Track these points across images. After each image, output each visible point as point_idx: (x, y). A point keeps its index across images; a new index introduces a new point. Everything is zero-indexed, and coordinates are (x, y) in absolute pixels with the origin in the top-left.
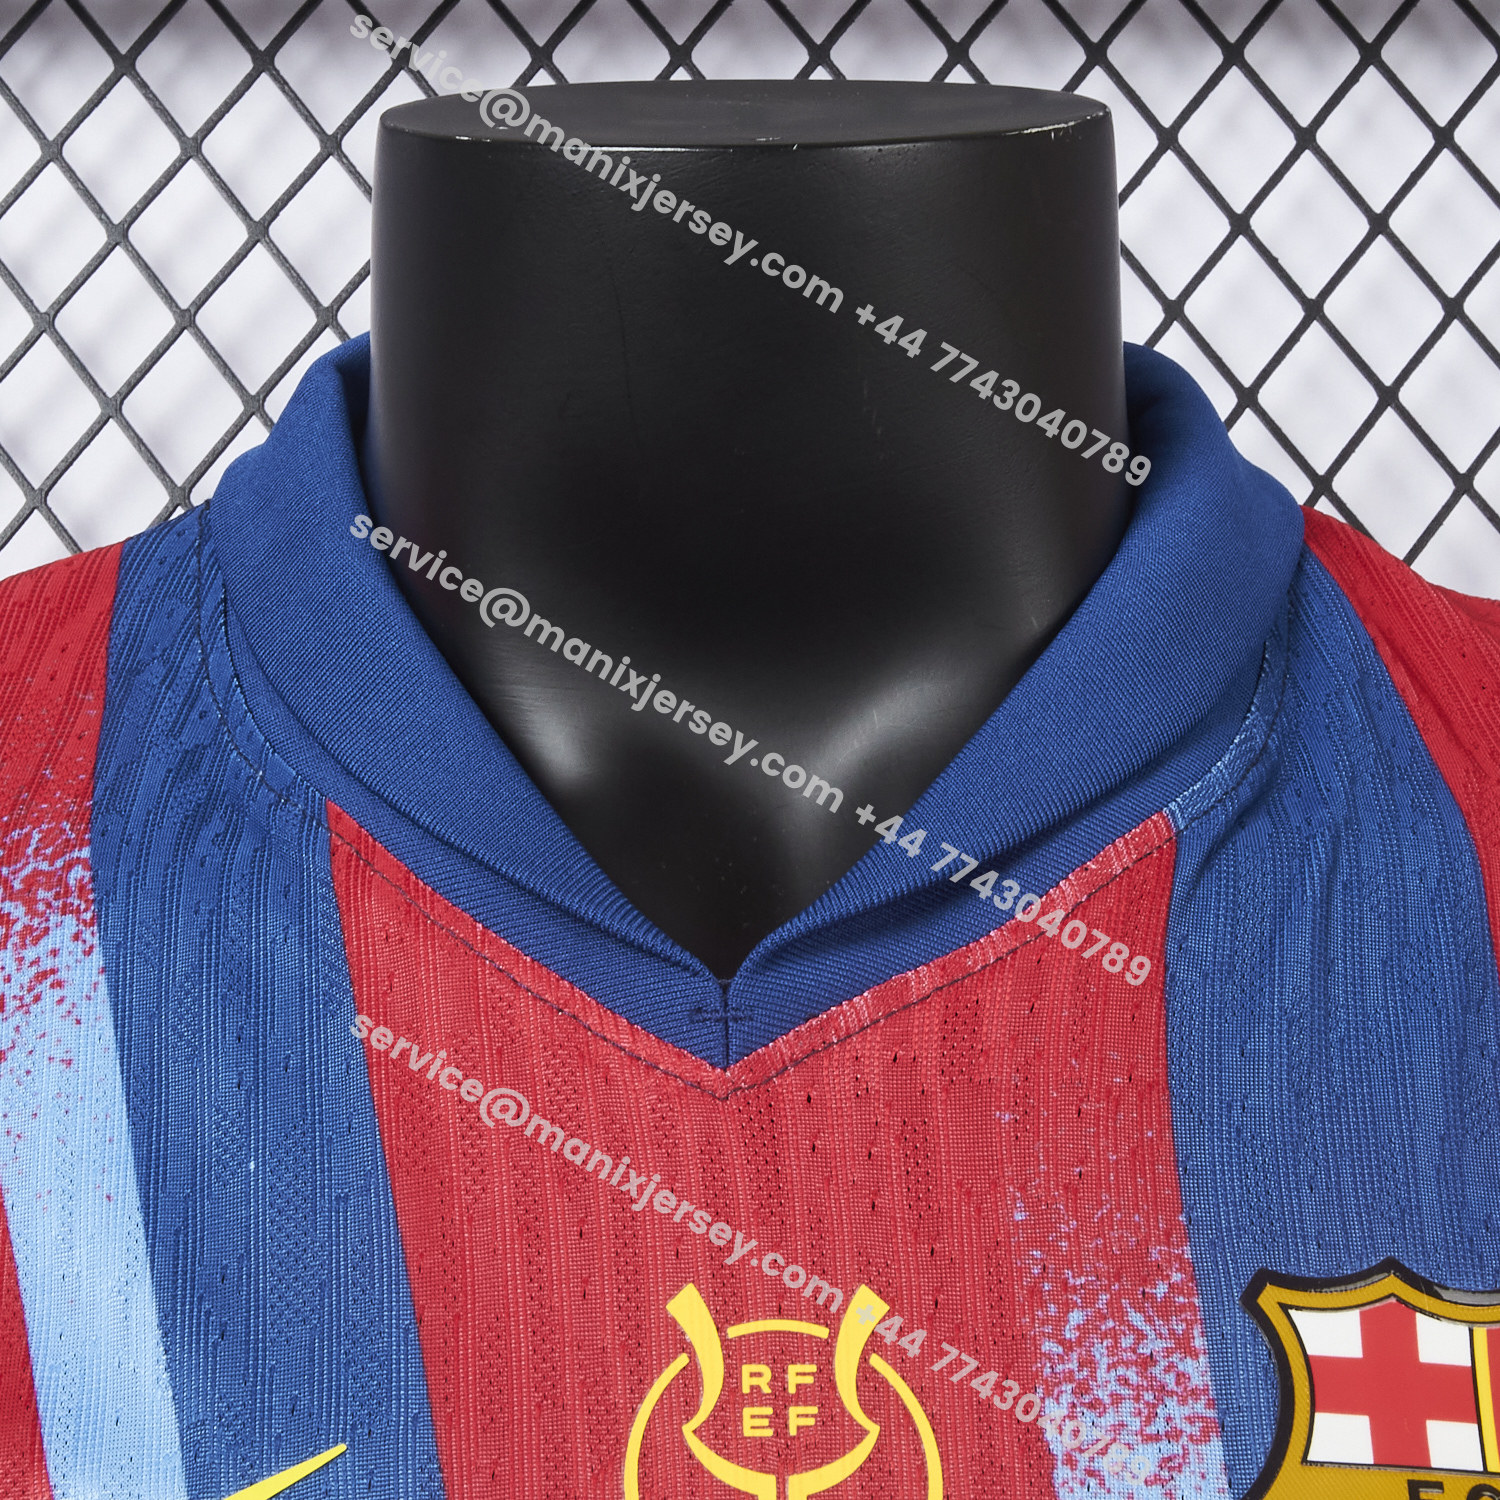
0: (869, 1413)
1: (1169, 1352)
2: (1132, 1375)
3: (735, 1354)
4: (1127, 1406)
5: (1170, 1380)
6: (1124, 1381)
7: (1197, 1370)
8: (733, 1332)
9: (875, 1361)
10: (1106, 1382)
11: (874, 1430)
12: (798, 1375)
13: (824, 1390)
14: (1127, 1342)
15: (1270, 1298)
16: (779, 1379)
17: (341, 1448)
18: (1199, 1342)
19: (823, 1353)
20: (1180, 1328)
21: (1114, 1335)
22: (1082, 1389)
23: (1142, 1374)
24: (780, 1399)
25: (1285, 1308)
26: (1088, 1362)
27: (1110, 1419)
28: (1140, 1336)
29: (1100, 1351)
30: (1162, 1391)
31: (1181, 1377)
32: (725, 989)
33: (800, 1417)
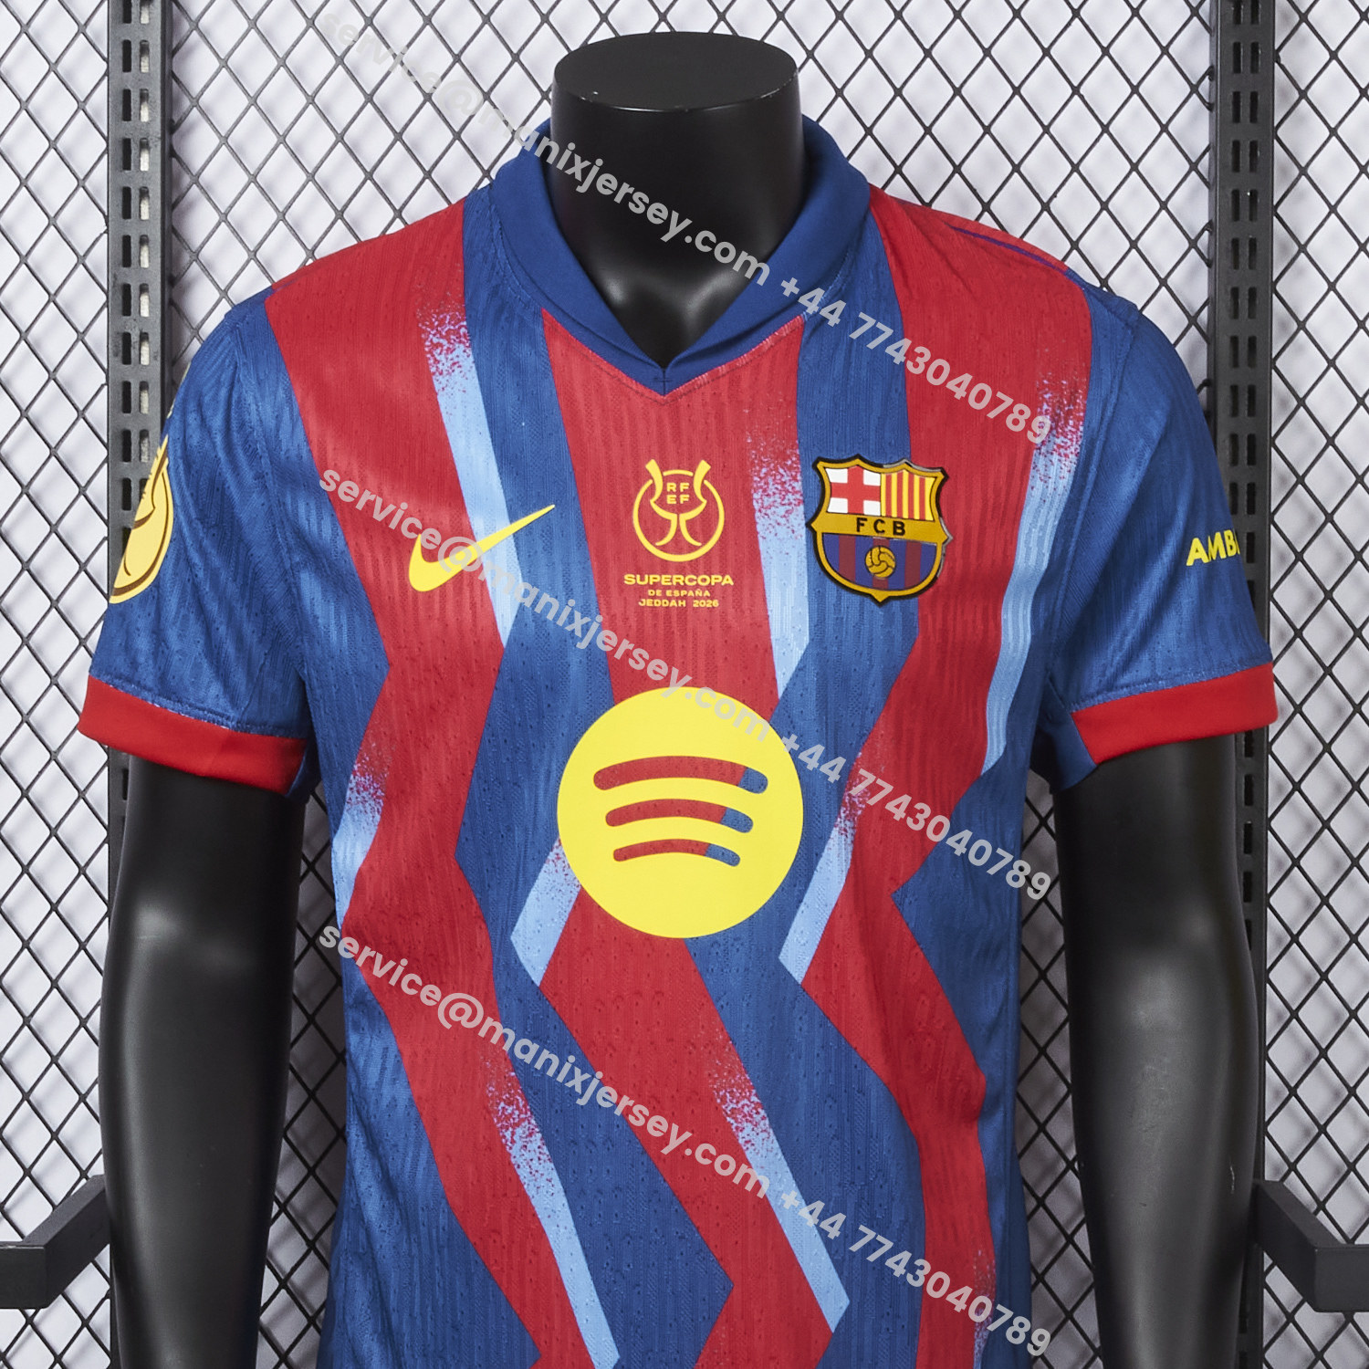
0: (704, 497)
1: (790, 480)
2: (779, 487)
3: (666, 480)
4: (777, 496)
5: (790, 489)
6: (776, 488)
7: (798, 486)
8: (665, 474)
9: (706, 482)
10: (771, 489)
11: (705, 502)
12: (684, 486)
13: (691, 491)
14: (778, 477)
15: (820, 465)
16: (678, 488)
17: (553, 506)
18: (799, 478)
19: (691, 480)
20: (794, 474)
21: (775, 475)
22: (765, 491)
23: (782, 487)
24: (678, 493)
25: (825, 468)
26: (767, 483)
27: (772, 499)
28: (782, 476)
29: (770, 480)
30: (787, 491)
31: (793, 488)
32: (664, 372)
33: (684, 498)
